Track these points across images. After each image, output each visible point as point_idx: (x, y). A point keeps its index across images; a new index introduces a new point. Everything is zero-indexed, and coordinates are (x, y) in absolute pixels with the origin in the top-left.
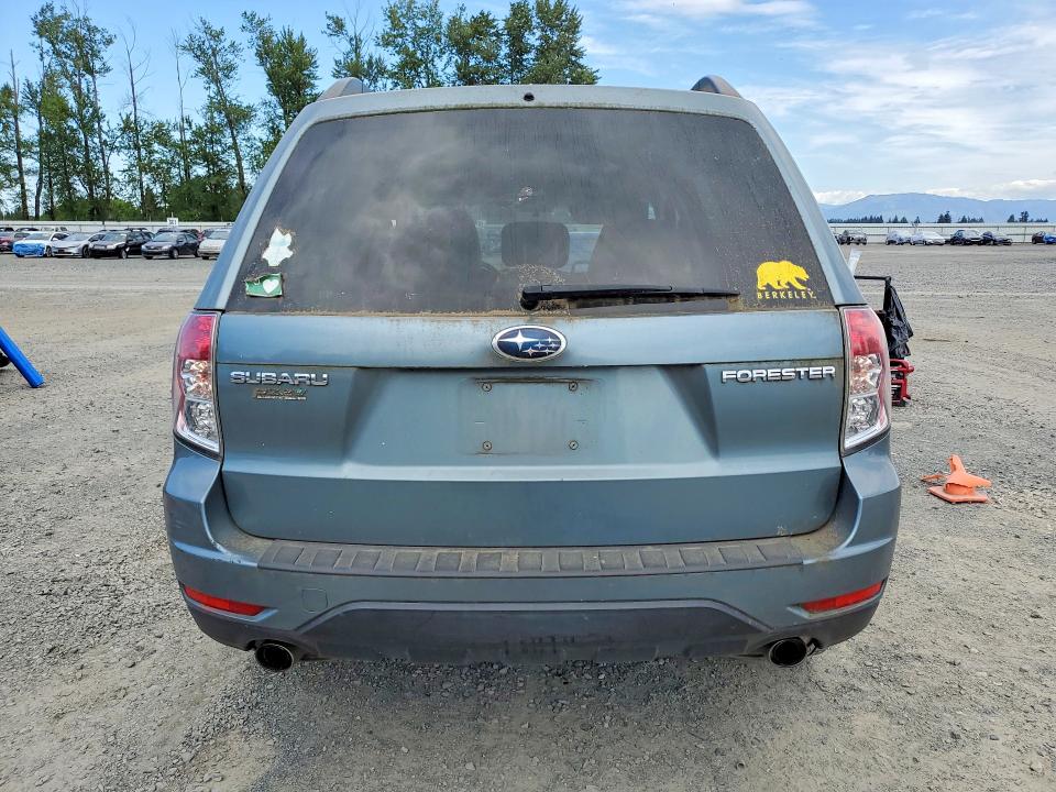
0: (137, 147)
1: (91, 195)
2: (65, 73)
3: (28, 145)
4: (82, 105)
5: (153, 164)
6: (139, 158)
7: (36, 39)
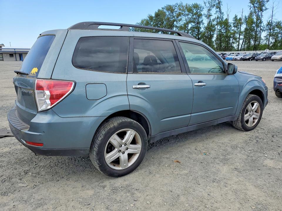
0: (270, 30)
1: (255, 44)
2: (255, 12)
3: (242, 32)
4: (257, 20)
5: (274, 34)
6: (270, 33)
7: (250, 4)
